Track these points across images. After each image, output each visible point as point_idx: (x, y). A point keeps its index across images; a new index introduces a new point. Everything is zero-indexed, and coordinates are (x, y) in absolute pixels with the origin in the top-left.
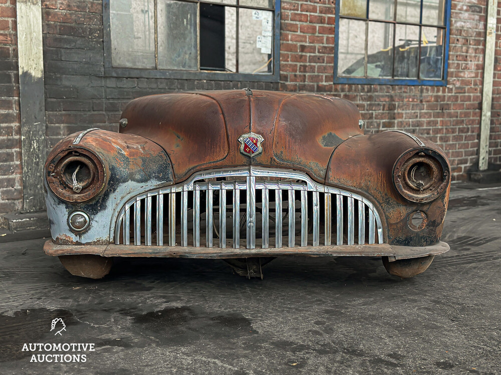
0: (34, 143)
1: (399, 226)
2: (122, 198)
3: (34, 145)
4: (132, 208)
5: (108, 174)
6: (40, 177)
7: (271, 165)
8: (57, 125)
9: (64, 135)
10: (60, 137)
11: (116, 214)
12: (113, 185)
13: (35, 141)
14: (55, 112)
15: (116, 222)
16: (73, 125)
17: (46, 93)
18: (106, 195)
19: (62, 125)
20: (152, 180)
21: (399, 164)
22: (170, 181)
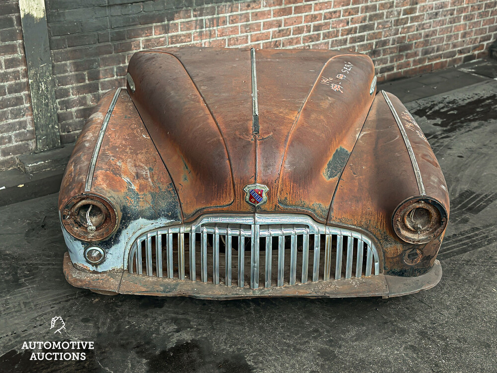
0: (42, 85)
1: (395, 260)
2: (134, 233)
3: (41, 87)
4: (143, 243)
5: (119, 215)
6: (51, 117)
7: (276, 211)
8: (63, 62)
9: (71, 72)
10: (67, 74)
11: (129, 247)
12: (124, 223)
13: (43, 83)
14: (61, 50)
15: (129, 254)
16: (79, 60)
17: (49, 31)
18: (119, 232)
19: (68, 61)
20: (161, 218)
21: (399, 210)
22: (179, 220)
